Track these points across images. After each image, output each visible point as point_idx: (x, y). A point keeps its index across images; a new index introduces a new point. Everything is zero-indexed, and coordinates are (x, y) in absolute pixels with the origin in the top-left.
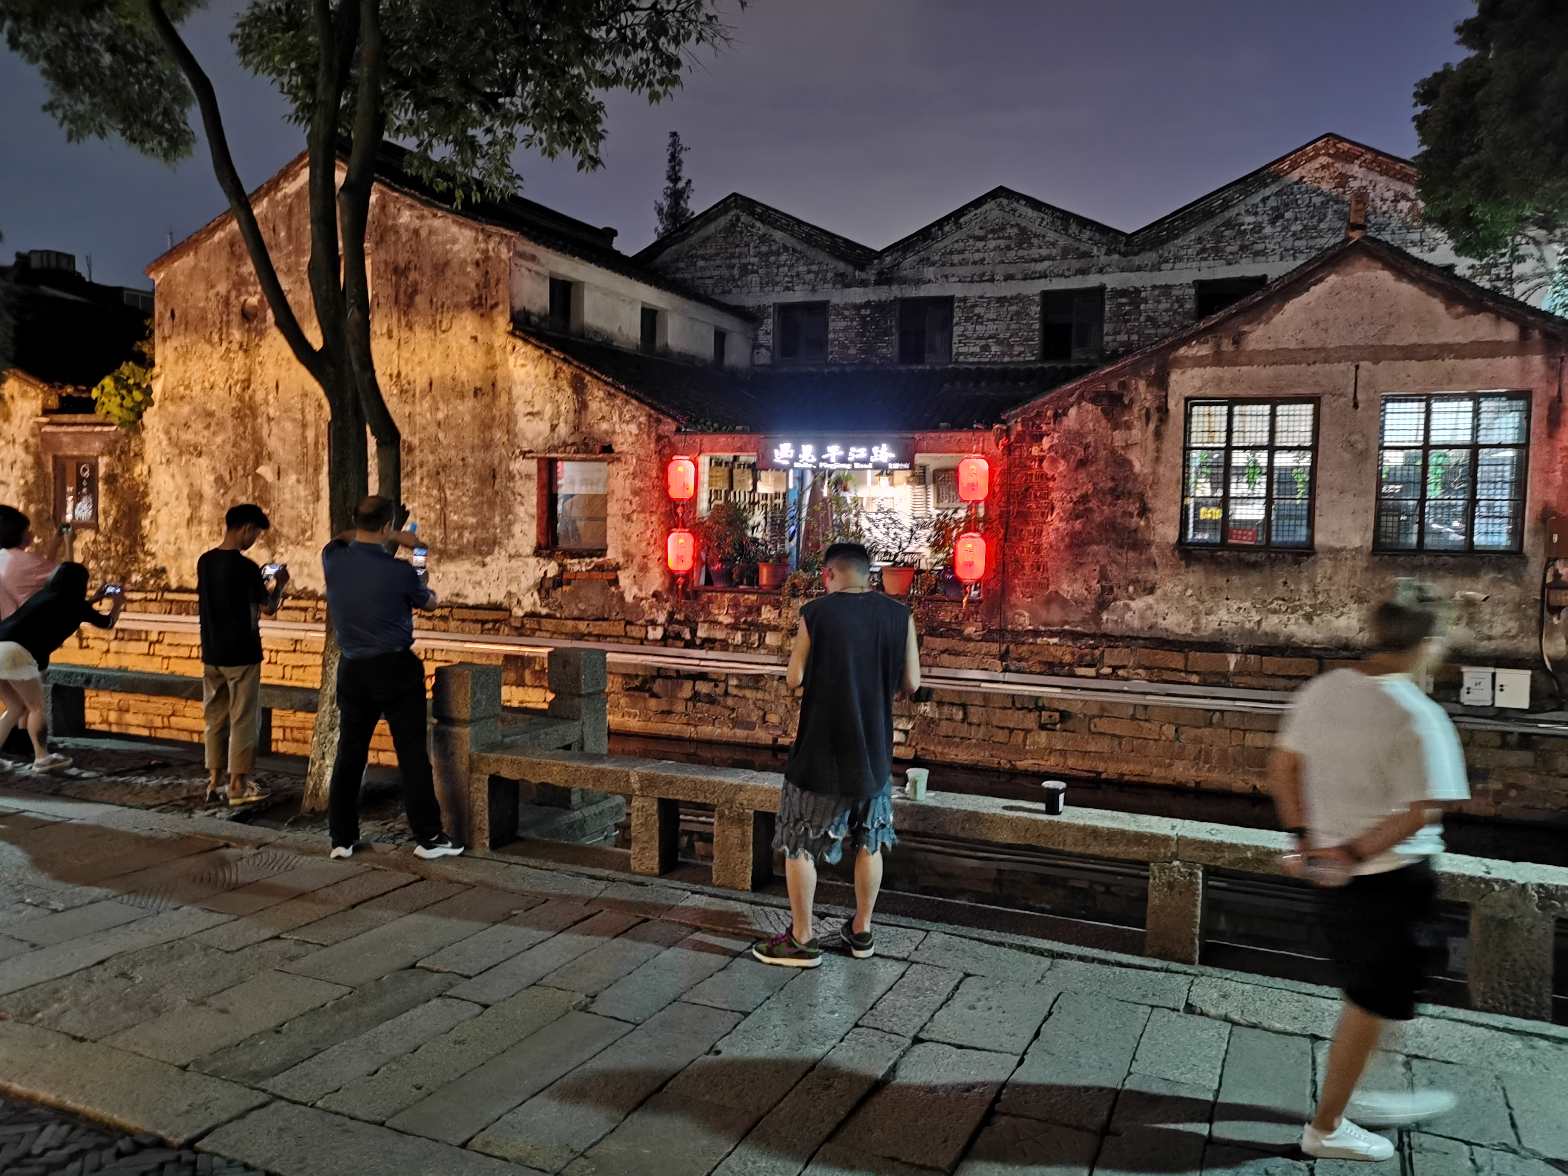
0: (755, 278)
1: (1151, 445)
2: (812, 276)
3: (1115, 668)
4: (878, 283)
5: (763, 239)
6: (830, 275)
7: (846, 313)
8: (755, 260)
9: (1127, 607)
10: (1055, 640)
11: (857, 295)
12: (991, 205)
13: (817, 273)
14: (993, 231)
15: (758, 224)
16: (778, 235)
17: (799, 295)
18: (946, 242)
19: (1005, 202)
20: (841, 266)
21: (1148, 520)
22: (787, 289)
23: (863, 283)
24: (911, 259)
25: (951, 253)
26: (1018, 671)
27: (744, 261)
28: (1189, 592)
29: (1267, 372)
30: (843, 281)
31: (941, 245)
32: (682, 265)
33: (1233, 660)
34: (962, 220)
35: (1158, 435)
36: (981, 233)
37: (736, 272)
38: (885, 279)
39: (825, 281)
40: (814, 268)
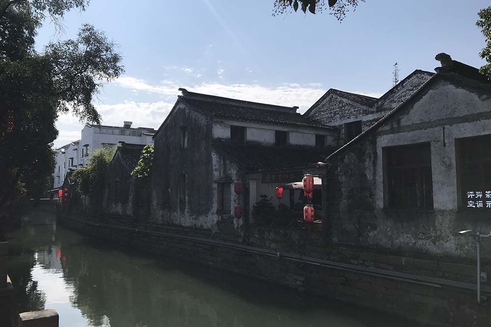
0: (338, 116)
1: (372, 168)
2: (356, 112)
3: (364, 261)
4: (377, 112)
5: (340, 102)
6: (361, 111)
7: (367, 124)
8: (338, 110)
9: (368, 235)
10: (344, 248)
11: (370, 117)
12: (414, 77)
13: (357, 111)
14: (415, 87)
15: (338, 97)
16: (345, 100)
17: (352, 120)
18: (399, 93)
19: (419, 75)
20: (365, 108)
21: (373, 199)
22: (348, 118)
23: (372, 113)
24: (388, 101)
25: (401, 97)
26: (333, 260)
27: (335, 111)
28: (389, 229)
29: (411, 134)
30: (366, 113)
31: (397, 95)
32: (317, 115)
33: (404, 260)
34: (404, 85)
35: (375, 164)
36: (412, 88)
37: (332, 115)
38: (379, 110)
39: (360, 114)
40: (356, 109)
